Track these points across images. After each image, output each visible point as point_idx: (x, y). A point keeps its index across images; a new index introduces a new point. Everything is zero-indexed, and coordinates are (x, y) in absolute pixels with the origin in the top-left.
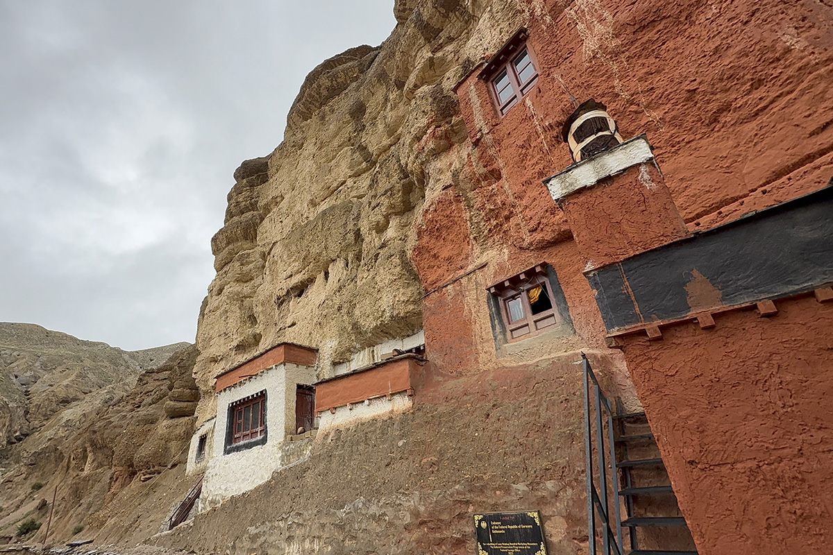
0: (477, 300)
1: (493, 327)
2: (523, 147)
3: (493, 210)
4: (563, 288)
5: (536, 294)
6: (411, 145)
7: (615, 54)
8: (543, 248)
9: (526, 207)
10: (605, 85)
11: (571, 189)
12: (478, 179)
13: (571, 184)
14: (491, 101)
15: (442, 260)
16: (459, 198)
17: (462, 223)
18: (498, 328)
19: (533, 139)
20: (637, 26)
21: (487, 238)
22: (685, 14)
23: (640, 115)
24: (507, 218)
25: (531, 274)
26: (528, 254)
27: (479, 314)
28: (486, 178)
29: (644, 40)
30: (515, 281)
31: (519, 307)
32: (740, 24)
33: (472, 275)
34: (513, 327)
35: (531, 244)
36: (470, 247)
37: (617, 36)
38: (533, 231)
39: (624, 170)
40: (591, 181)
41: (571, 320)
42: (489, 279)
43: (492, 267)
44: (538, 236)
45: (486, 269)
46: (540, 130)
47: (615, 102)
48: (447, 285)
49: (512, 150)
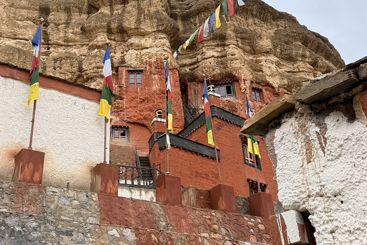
2: (133, 98)
3: (118, 107)
4: (129, 133)
5: (122, 132)
7: (157, 94)
8: (128, 123)
10: (154, 99)
14: (127, 79)
19: (136, 98)
24: (121, 111)
25: (124, 127)
26: (124, 122)
29: (162, 95)
30: (120, 127)
31: (117, 133)
35: (126, 121)
37: (159, 91)
38: (128, 118)
41: (129, 140)
42: (112, 123)
43: (114, 121)
44: (129, 120)
45: (112, 120)
46: (139, 98)
49: (130, 96)
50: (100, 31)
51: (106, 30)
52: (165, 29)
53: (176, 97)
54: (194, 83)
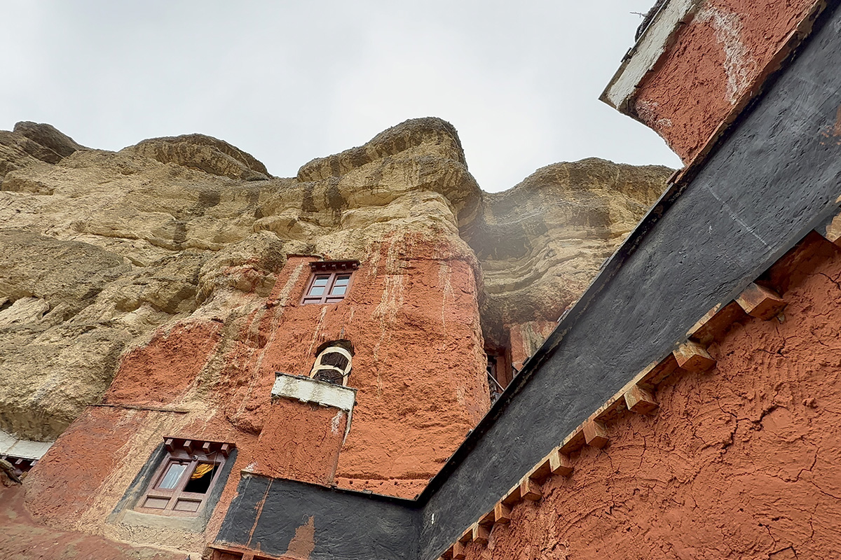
0: (146, 443)
1: (135, 482)
2: (296, 337)
3: (235, 369)
4: (229, 478)
5: (204, 469)
6: (222, 263)
7: (389, 327)
8: (244, 430)
9: (260, 386)
10: (371, 341)
11: (288, 394)
12: (246, 335)
13: (291, 390)
14: (304, 287)
15: (152, 381)
16: (218, 337)
17: (201, 360)
18: (139, 485)
19: (307, 337)
20: (409, 321)
21: (210, 388)
22: (432, 336)
23: (374, 378)
24: (240, 384)
25: (216, 447)
26: (229, 427)
27: (133, 460)
28: (252, 338)
29: (407, 332)
30: (197, 446)
31: (178, 474)
32: (447, 366)
33: (165, 413)
34: (154, 493)
35: (238, 420)
36: (188, 386)
37: (397, 317)
38: (249, 409)
39: (329, 406)
40: (305, 398)
41: (210, 516)
42: (175, 428)
43: (188, 419)
44: (249, 417)
45: (182, 416)
46: (315, 336)
47: (368, 356)
48: (131, 409)
49: (288, 334)
50: (287, 206)
51: (299, 204)
52: (442, 180)
53: (458, 337)
54: (531, 323)
